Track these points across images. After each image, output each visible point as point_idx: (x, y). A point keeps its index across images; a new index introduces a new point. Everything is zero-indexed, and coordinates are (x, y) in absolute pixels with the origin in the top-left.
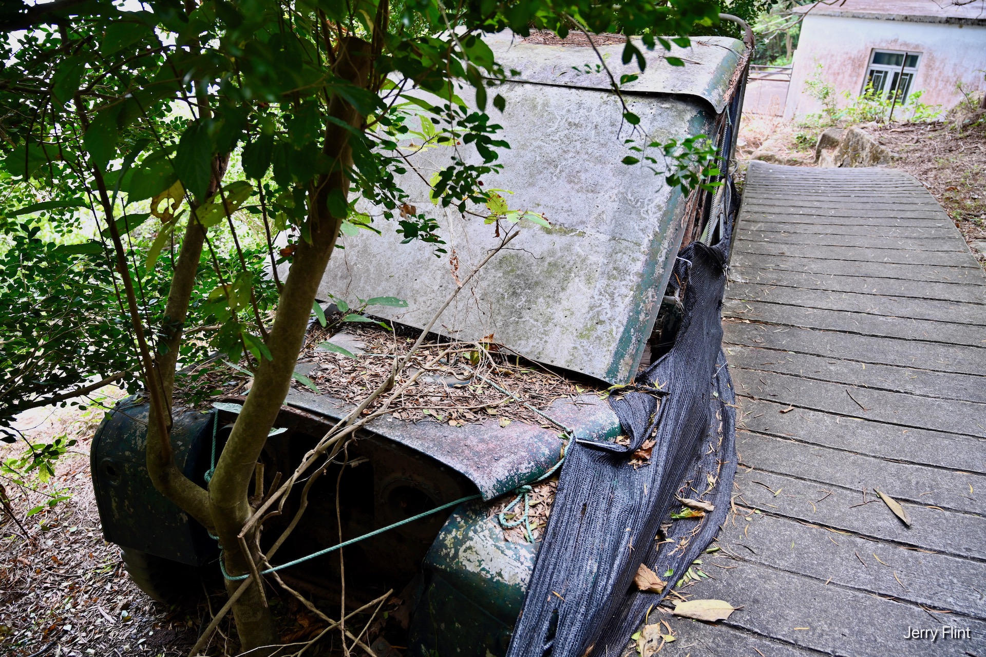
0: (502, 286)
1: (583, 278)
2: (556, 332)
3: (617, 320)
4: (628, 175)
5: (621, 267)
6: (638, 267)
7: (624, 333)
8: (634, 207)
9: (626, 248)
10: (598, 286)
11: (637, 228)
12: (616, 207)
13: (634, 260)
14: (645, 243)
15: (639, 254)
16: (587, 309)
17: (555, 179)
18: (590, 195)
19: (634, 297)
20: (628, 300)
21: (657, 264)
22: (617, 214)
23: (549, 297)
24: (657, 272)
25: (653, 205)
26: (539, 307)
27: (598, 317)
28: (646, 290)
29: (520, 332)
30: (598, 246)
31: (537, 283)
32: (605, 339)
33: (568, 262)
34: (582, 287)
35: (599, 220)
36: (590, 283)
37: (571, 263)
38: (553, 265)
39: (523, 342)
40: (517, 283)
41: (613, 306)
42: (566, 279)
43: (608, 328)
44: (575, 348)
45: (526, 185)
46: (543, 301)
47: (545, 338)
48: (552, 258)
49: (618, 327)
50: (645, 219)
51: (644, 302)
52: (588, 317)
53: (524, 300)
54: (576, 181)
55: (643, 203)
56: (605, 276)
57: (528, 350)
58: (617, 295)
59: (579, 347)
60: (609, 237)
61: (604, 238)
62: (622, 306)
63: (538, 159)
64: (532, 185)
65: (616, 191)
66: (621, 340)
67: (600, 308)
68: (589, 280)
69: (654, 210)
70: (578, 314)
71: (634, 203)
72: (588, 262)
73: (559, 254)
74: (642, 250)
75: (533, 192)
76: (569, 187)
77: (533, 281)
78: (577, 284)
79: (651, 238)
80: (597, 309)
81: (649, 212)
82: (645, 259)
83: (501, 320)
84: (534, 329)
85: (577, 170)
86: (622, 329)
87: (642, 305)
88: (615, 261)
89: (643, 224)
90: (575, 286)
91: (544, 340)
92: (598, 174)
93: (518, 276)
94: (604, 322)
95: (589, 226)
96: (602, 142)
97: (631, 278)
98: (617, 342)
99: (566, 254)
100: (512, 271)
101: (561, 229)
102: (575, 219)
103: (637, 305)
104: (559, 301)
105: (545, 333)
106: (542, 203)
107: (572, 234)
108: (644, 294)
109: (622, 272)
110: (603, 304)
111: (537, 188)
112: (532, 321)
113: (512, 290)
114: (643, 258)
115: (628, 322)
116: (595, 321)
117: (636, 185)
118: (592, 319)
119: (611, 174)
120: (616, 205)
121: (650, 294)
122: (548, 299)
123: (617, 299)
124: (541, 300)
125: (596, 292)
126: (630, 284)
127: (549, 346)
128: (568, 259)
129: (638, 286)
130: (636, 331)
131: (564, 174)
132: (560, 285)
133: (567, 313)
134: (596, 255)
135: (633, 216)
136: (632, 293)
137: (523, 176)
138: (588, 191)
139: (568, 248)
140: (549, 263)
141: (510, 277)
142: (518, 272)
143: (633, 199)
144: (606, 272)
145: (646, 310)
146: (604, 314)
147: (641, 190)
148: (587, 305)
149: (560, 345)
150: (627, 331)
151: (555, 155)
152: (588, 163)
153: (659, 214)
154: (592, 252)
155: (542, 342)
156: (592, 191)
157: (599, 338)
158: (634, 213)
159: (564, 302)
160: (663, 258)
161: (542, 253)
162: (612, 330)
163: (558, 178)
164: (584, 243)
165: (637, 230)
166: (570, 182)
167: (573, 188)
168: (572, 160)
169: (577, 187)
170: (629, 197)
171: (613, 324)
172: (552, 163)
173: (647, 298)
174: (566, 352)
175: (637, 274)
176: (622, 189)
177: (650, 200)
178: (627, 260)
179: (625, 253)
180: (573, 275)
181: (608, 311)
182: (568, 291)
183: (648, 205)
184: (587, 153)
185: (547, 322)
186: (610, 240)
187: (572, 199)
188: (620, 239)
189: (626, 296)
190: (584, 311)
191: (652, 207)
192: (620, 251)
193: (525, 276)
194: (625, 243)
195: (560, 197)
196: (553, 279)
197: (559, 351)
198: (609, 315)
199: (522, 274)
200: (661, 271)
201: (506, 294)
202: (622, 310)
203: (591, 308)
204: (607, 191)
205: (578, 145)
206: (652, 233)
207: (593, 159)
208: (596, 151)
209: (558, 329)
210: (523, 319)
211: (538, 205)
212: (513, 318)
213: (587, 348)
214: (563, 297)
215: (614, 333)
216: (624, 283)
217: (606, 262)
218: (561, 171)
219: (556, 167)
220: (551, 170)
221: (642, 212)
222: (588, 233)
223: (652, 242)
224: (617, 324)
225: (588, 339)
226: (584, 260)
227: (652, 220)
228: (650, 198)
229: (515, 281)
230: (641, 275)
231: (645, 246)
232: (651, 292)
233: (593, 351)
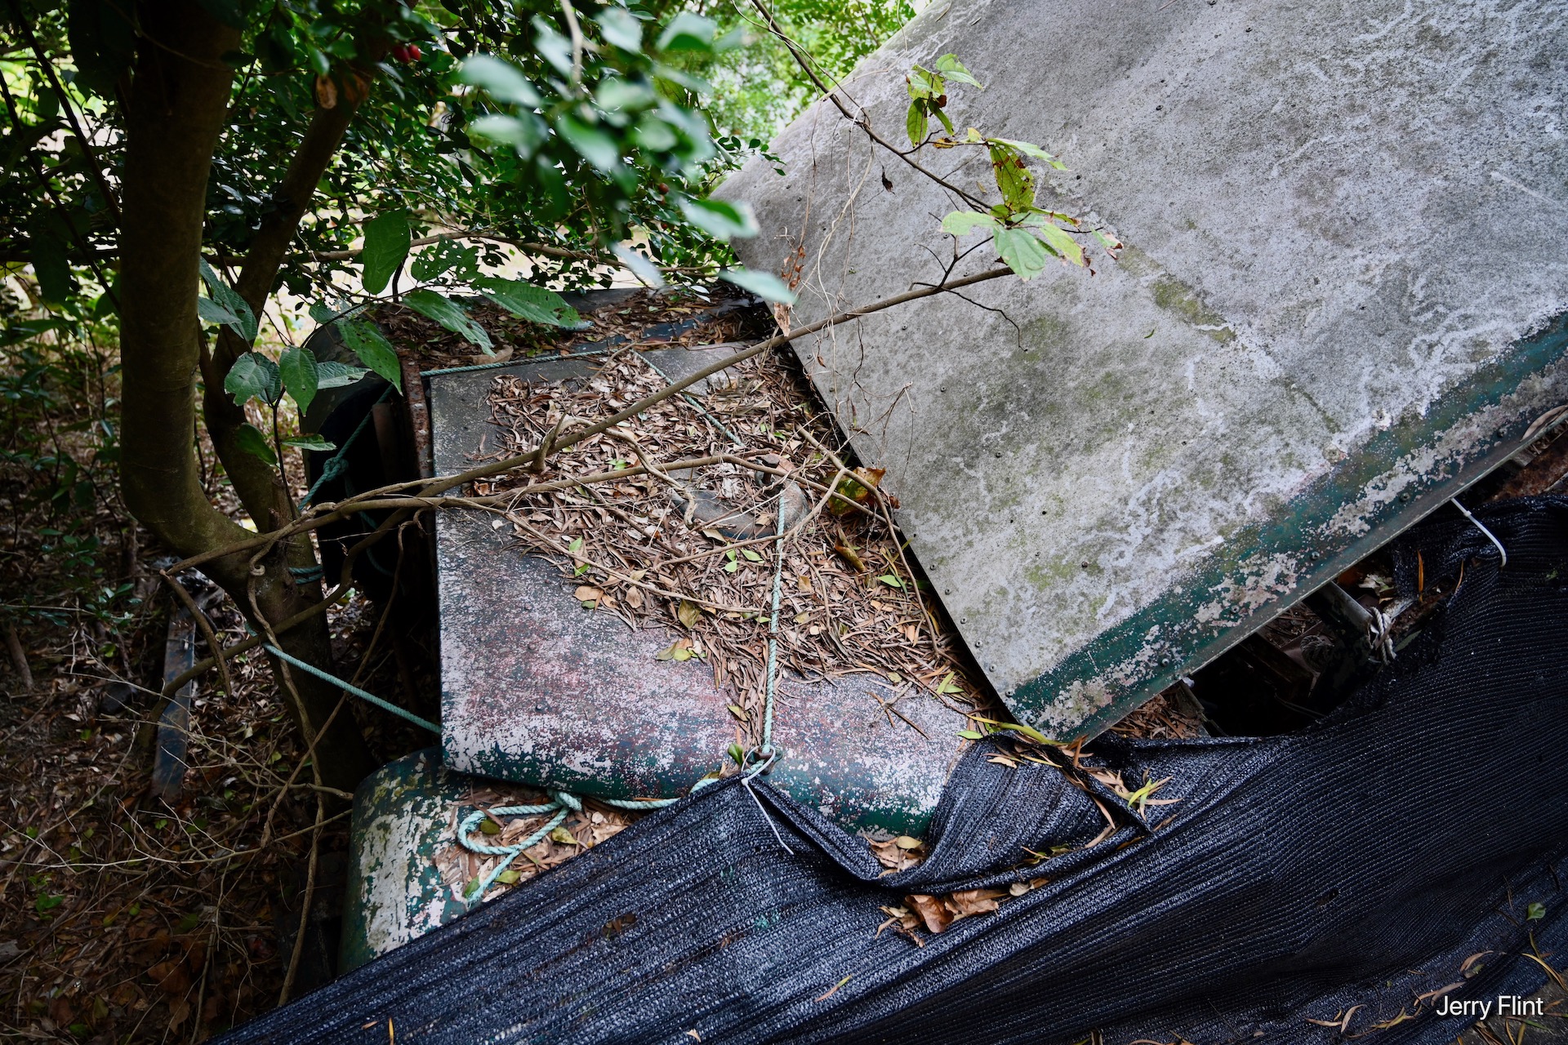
0: (992, 381)
1: (1144, 444)
2: (1001, 536)
3: (1130, 585)
4: (1464, 224)
5: (1243, 464)
6: (1287, 484)
7: (1126, 624)
8: (1406, 320)
9: (1297, 420)
10: (1158, 481)
11: (1365, 379)
12: (1361, 299)
13: (1289, 461)
14: (1360, 428)
15: (1315, 450)
16: (1093, 521)
17: (1275, 173)
18: (1322, 244)
19: (1218, 554)
20: (1194, 552)
21: (1351, 499)
22: (1349, 320)
23: (1050, 450)
24: (1337, 522)
25: (1463, 335)
26: (1016, 463)
27: (1097, 554)
28: (1268, 552)
29: (948, 496)
30: (1235, 384)
31: (1053, 408)
32: (1072, 612)
33: (1146, 392)
34: (1125, 466)
35: (1292, 319)
36: (1148, 464)
37: (1152, 395)
38: (1113, 383)
39: (935, 519)
40: (1020, 389)
41: (1149, 546)
42: (1111, 429)
43: (1096, 592)
44: (1003, 592)
45: (1205, 166)
46: (1032, 453)
47: (976, 536)
48: (1122, 366)
49: (1120, 602)
50: (1408, 363)
51: (1240, 580)
52: (1081, 541)
53: (1004, 430)
54: (1320, 193)
55: (1439, 317)
56: (1192, 464)
57: (929, 539)
58: (1179, 525)
59: (1011, 597)
60: (1278, 372)
61: (1266, 367)
62: (1169, 558)
63: (1277, 108)
64: (1214, 170)
65: (1393, 257)
66: (1107, 636)
67: (1118, 536)
68: (1153, 456)
69: (1455, 349)
70: (1068, 522)
71: (1415, 308)
72: (1187, 412)
73: (1143, 364)
74: (1334, 444)
75: (1206, 187)
76: (1290, 203)
77: (1050, 399)
78: (1123, 452)
79: (1386, 423)
80: (1110, 534)
81: (1438, 350)
82: (1320, 472)
83: (938, 453)
84: (973, 504)
85: (1344, 165)
86: (1127, 613)
87: (1227, 582)
88: (1242, 441)
89: (1396, 375)
90: (1115, 456)
91: (970, 538)
92: (1386, 193)
93: (1032, 374)
94: (1101, 571)
95: (1256, 323)
96: (1470, 106)
97: (1246, 503)
98: (1096, 634)
99: (1157, 369)
100: (1033, 357)
101: (1192, 303)
102: (1239, 292)
103: (1212, 577)
104: (1057, 470)
105: (983, 525)
106: (1203, 224)
107: (1205, 327)
108: (1254, 558)
109: (1235, 474)
110: (1132, 529)
111: (1218, 183)
112: (982, 484)
113: (1001, 398)
114: (1318, 466)
115: (1155, 606)
116: (1084, 559)
117: (1463, 259)
118: (1082, 549)
119: (1420, 207)
120: (1362, 295)
121: (1274, 569)
122: (1043, 455)
123: (1172, 535)
124: (1031, 449)
125: (1142, 495)
126: (1232, 516)
127: (968, 555)
128: (1152, 383)
129: (1250, 532)
130: (1164, 635)
131: (1304, 167)
132: (1089, 435)
133: (1053, 506)
134: (1213, 404)
135: (1384, 344)
136: (1219, 540)
137: (1213, 142)
138: (1324, 232)
139: (1170, 358)
140: (1108, 375)
141: (1019, 369)
142: (1040, 366)
143: (1420, 296)
144: (1200, 458)
145: (1235, 602)
146: (1115, 554)
147: (1464, 280)
148: (1100, 512)
149: (985, 569)
150: (1139, 623)
151: (1322, 110)
152: (1385, 155)
153: (1459, 371)
154: (1213, 392)
155: (964, 540)
156: (1336, 236)
157: (1061, 601)
158: (1390, 335)
159: (1066, 480)
160: (1388, 495)
161: (1114, 343)
162: (1102, 601)
163: (1284, 174)
164: (1213, 360)
165: (1361, 386)
166: (1303, 192)
167: (1296, 211)
168: (1354, 136)
169: (1308, 211)
170: (1417, 289)
171: (1114, 589)
172: (1299, 128)
173: (1258, 574)
174: (982, 590)
175: (1267, 499)
176: (1413, 259)
177: (1466, 317)
178: (1272, 450)
179: (1280, 432)
180: (1131, 426)
181: (1129, 553)
182: (1093, 458)
183: (1450, 329)
184: (1404, 127)
185: (1004, 503)
186: (1275, 382)
187: (1273, 240)
188: (1299, 390)
189: (1198, 541)
190: (1083, 521)
191: (1455, 341)
192: (1275, 422)
193: (1044, 380)
194: (1303, 407)
195: (1250, 224)
196: (1087, 415)
197: (975, 579)
198: (1122, 563)
199: (1043, 374)
200: (1356, 526)
201: (986, 400)
202: (1161, 566)
203: (1103, 523)
204: (1370, 250)
205: (1400, 96)
206: (1398, 412)
207: (1406, 150)
208: (1432, 128)
209: (1010, 530)
210: (972, 472)
211: (1191, 225)
212: (959, 459)
213: (1023, 606)
214: (1074, 468)
215: (1101, 611)
216: (1218, 505)
217: (1222, 430)
218: (1305, 157)
219: (1301, 142)
220: (1283, 148)
221: (1416, 341)
222: (1242, 340)
223: (1378, 436)
224: (1125, 593)
225: (1040, 590)
226: (1179, 404)
227: (1425, 376)
228: (1471, 311)
229: (1021, 381)
230: (1279, 510)
231: (1348, 438)
232: (1279, 564)
233: (1029, 621)
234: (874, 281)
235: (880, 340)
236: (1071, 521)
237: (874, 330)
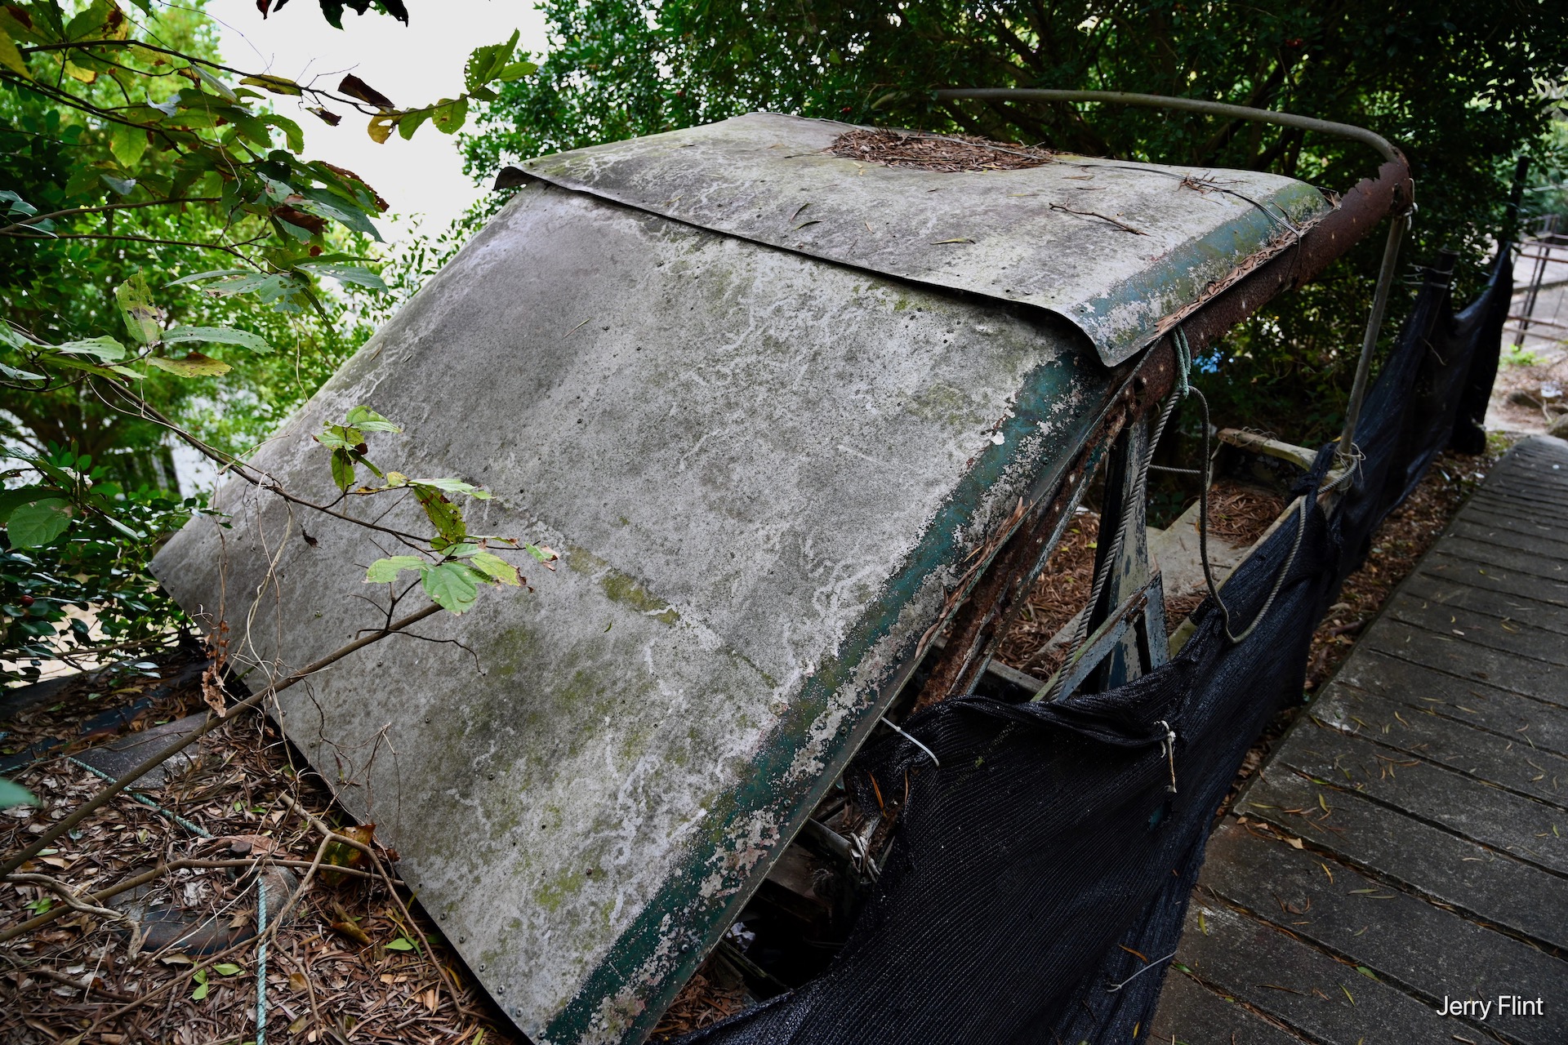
0: (474, 702)
1: (622, 735)
2: (506, 862)
3: (634, 880)
4: (828, 490)
5: (707, 735)
6: (745, 744)
7: (639, 922)
8: (805, 577)
9: (742, 683)
10: (640, 768)
11: (787, 634)
12: (769, 566)
13: (744, 723)
14: (792, 679)
15: (762, 707)
16: (590, 824)
17: (682, 467)
18: (731, 522)
19: (705, 826)
20: (684, 830)
21: (802, 744)
22: (764, 585)
23: (539, 760)
24: (796, 768)
25: (848, 582)
26: (510, 782)
27: (598, 857)
28: (747, 813)
29: (448, 834)
30: (687, 660)
31: (535, 717)
32: (586, 925)
33: (614, 683)
34: (609, 760)
35: (720, 592)
36: (628, 753)
37: (621, 685)
38: (585, 680)
39: (438, 862)
40: (501, 704)
41: (644, 836)
42: (590, 727)
43: (605, 898)
44: (517, 924)
45: (626, 468)
46: (523, 768)
47: (482, 869)
48: (589, 663)
49: (629, 901)
50: (814, 614)
51: (730, 846)
52: (581, 847)
53: (493, 750)
54: (720, 480)
55: (828, 570)
56: (665, 746)
57: (434, 885)
58: (665, 808)
59: (525, 927)
60: (719, 642)
61: (709, 640)
62: (664, 843)
63: (673, 412)
64: (635, 470)
65: (785, 526)
66: (624, 939)
67: (614, 834)
68: (631, 746)
69: (846, 595)
70: (567, 831)
71: (809, 566)
72: (653, 696)
73: (608, 657)
74: (776, 699)
75: (630, 487)
76: (699, 491)
77: (531, 708)
78: (604, 748)
79: (811, 670)
80: (606, 833)
81: (834, 599)
82: (771, 727)
83: (432, 789)
84: (475, 836)
85: (733, 454)
86: (637, 910)
87: (720, 852)
88: (702, 713)
89: (808, 627)
90: (598, 753)
91: (476, 873)
92: (769, 473)
93: (511, 687)
94: (605, 874)
95: (694, 600)
96: (812, 395)
97: (717, 771)
98: (613, 942)
99: (620, 659)
100: (508, 670)
101: (638, 592)
102: (675, 576)
103: (705, 851)
104: (548, 780)
105: (488, 856)
106: (634, 519)
107: (653, 613)
108: (737, 822)
109: (704, 746)
110: (625, 823)
111: (639, 481)
112: (480, 810)
113: (484, 717)
114: (768, 722)
115: (661, 894)
116: (587, 866)
117: (834, 519)
118: (585, 855)
119: (795, 480)
120: (769, 561)
121: (758, 825)
122: (534, 767)
123: (662, 820)
124: (521, 763)
125: (628, 786)
126: (708, 787)
127: (478, 893)
128: (618, 674)
129: (727, 798)
130: (677, 921)
131: (704, 458)
132: (571, 737)
133: (551, 818)
134: (673, 682)
135: (794, 601)
136: (703, 812)
137: (629, 446)
138: (730, 511)
139: (629, 646)
140: (579, 673)
141: (497, 684)
142: (516, 678)
143: (811, 555)
144: (671, 737)
145: (731, 868)
146: (614, 852)
147: (839, 537)
148: (594, 812)
149: (496, 903)
150: (650, 917)
151: (708, 409)
152: (761, 441)
153: (854, 612)
154: (670, 672)
155: (471, 877)
156: (739, 514)
157: (573, 917)
158: (798, 593)
159: (559, 788)
160: (829, 733)
161: (579, 642)
162: (613, 903)
163: (689, 467)
164: (666, 642)
165: (784, 641)
166: (707, 480)
167: (705, 497)
168: (735, 428)
169: (714, 496)
170: (807, 549)
171: (621, 890)
172: (693, 426)
173: (744, 835)
174: (496, 928)
175: (734, 762)
176: (799, 524)
177: (847, 567)
178: (728, 716)
179: (731, 697)
180: (607, 719)
181: (627, 847)
182: (579, 759)
183: (838, 579)
184: (770, 417)
185: (504, 826)
186: (718, 652)
187: (692, 525)
188: (739, 655)
189: (684, 819)
190: (581, 827)
191: (844, 588)
192: (725, 689)
193: (522, 691)
194: (745, 670)
195: (672, 513)
196: (567, 718)
197: (487, 917)
198: (622, 860)
199: (520, 684)
200: (813, 767)
201: (471, 723)
202: (658, 854)
203: (601, 823)
204: (767, 521)
205: (762, 393)
206: (817, 658)
207: (775, 435)
208: (789, 415)
209: (514, 854)
210: (468, 802)
211: (625, 522)
212: (454, 791)
213: (537, 933)
214: (563, 773)
215: (613, 915)
216: (694, 779)
217: (685, 706)
218: (702, 450)
219: (697, 437)
220: (685, 444)
221: (816, 594)
222: (685, 618)
223: (808, 682)
224: (631, 890)
225: (552, 911)
226: (644, 689)
227: (830, 622)
228: (850, 561)
229: (501, 697)
230: (745, 770)
231: (785, 689)
232: (759, 821)
233: (546, 948)
234: (342, 622)
235: (356, 681)
236: (569, 828)
237: (349, 673)
